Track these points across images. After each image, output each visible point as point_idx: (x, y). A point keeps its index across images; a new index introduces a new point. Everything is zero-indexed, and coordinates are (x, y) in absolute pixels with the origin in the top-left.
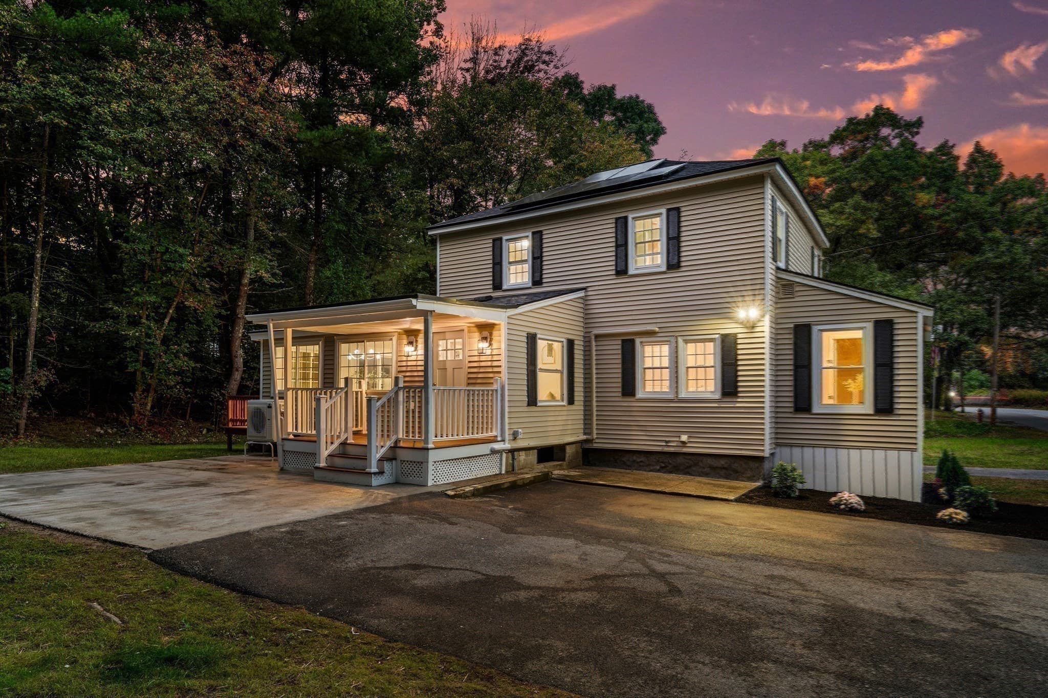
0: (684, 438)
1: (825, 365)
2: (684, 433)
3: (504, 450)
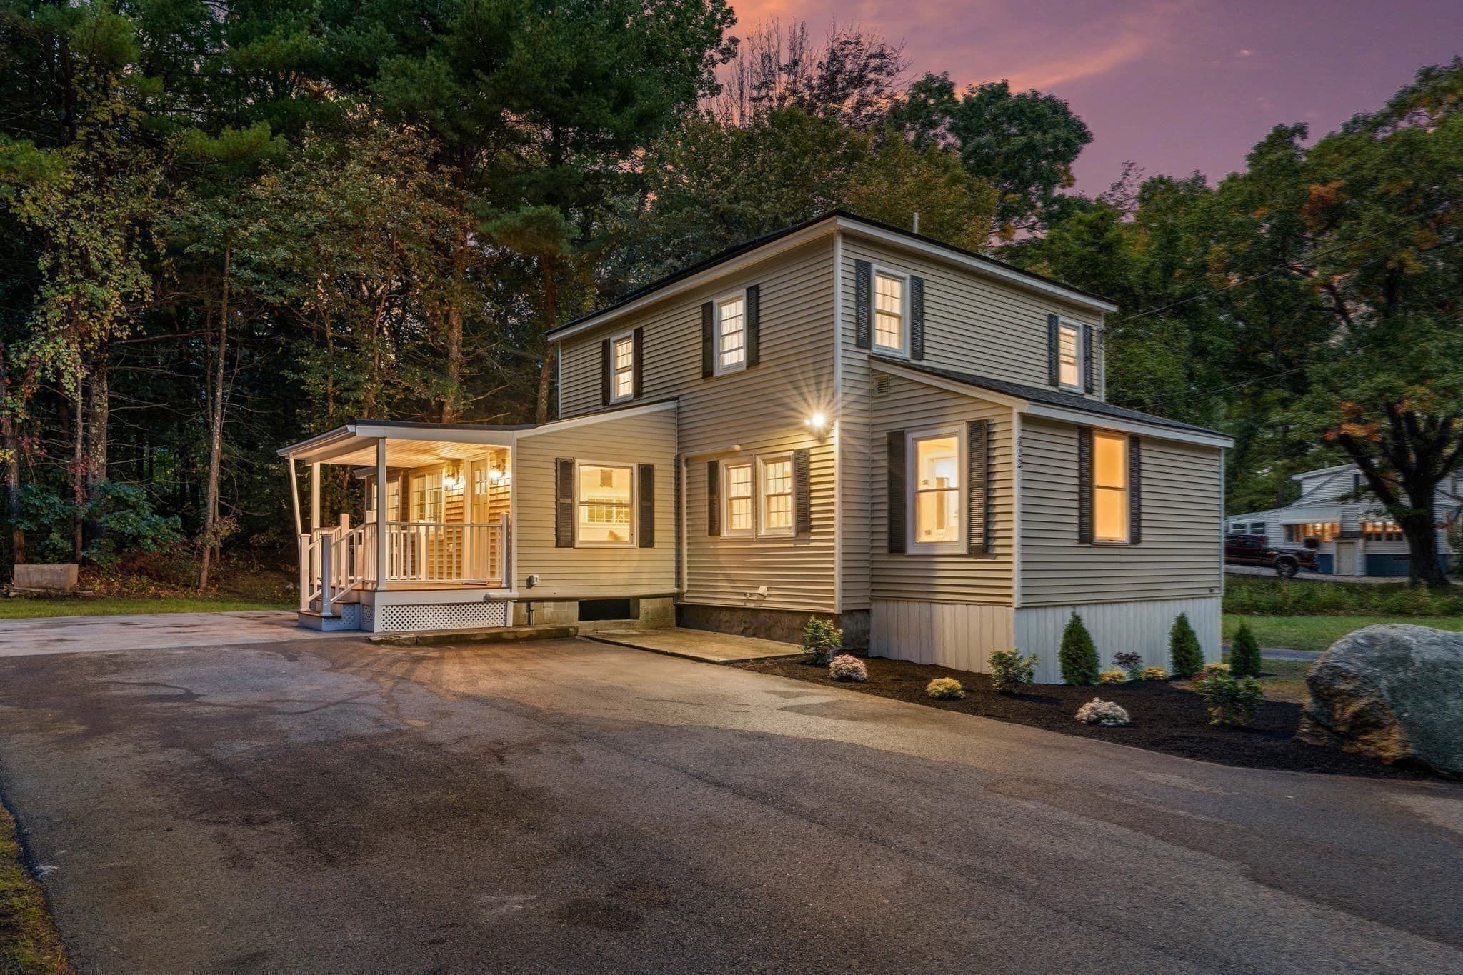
0: (762, 590)
1: (921, 487)
2: (762, 583)
3: (511, 599)
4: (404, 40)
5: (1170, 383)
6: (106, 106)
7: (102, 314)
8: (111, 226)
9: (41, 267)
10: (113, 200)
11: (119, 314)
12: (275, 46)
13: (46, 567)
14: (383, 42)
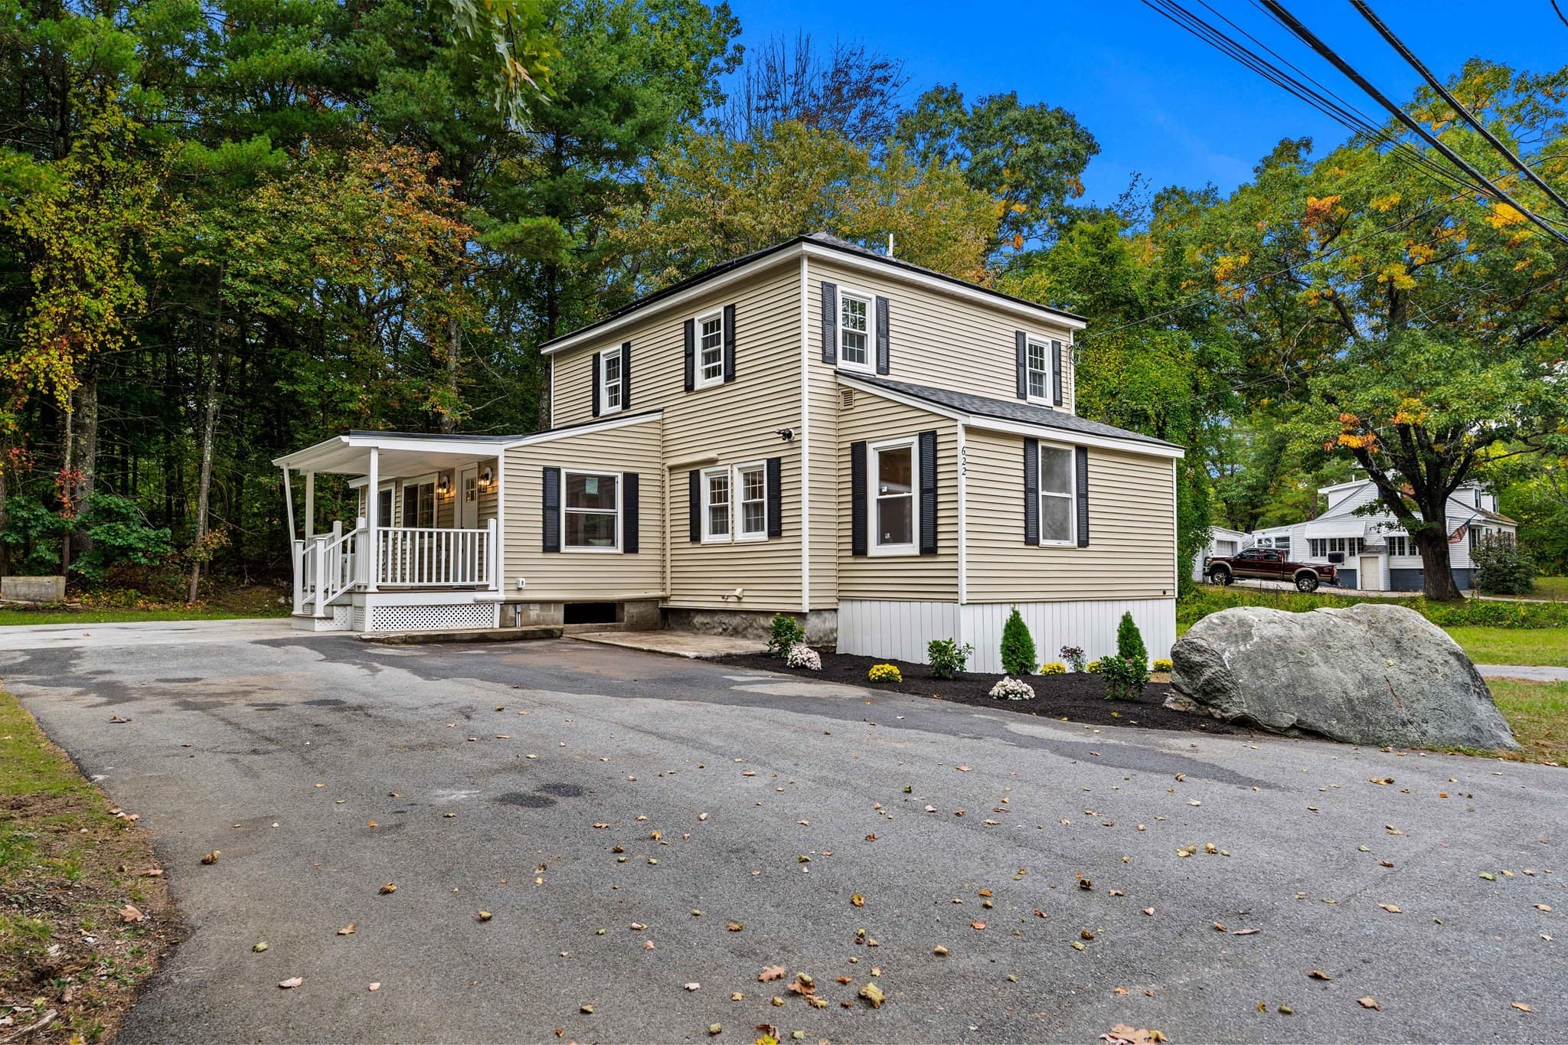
0: (739, 591)
2: (738, 584)
3: (498, 601)
4: (403, 51)
5: (1173, 394)
6: (102, 118)
7: (96, 326)
8: (105, 239)
9: (34, 280)
10: (107, 212)
11: (112, 326)
12: (275, 59)
13: (33, 579)
14: (383, 55)
